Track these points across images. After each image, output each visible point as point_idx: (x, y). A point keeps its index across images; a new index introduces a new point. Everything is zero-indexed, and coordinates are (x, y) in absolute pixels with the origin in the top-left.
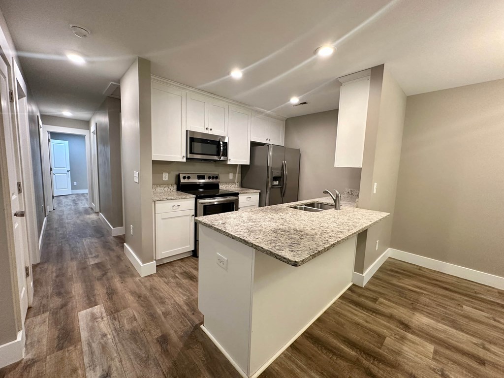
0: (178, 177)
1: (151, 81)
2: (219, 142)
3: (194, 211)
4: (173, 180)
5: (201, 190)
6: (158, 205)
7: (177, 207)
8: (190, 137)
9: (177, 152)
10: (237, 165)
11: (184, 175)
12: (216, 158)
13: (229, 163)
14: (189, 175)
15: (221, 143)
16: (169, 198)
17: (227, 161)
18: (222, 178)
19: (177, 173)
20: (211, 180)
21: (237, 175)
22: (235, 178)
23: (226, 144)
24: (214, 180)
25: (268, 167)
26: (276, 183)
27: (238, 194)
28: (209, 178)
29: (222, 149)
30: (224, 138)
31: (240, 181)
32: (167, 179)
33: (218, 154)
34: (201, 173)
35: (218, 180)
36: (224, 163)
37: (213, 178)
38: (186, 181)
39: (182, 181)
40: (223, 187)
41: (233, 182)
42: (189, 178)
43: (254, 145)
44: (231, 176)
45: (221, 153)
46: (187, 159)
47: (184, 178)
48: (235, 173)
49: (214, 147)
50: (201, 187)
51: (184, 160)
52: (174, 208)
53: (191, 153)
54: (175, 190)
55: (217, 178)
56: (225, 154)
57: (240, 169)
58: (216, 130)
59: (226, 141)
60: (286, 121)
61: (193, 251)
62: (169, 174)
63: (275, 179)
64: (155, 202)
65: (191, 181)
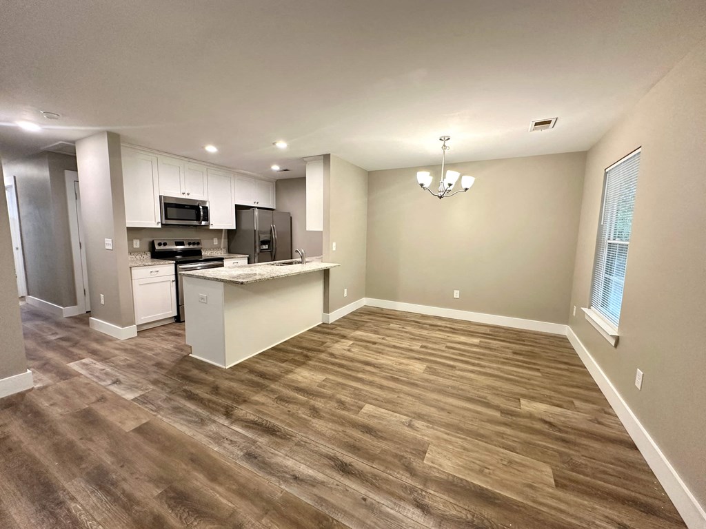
0: (152, 244)
1: (122, 148)
2: (199, 206)
3: (174, 276)
4: (146, 247)
5: (178, 257)
6: (134, 271)
7: (156, 273)
8: (165, 203)
9: (151, 218)
10: (222, 230)
11: (160, 241)
12: (196, 223)
13: (211, 227)
14: (165, 241)
15: (201, 207)
16: (147, 264)
17: (208, 226)
18: (205, 243)
19: (151, 240)
20: (191, 247)
21: (223, 240)
22: (221, 243)
23: (206, 209)
24: (196, 246)
25: (255, 231)
26: (266, 247)
27: (223, 259)
28: (189, 244)
29: (202, 213)
30: (204, 202)
31: (227, 246)
32: (138, 246)
33: (198, 219)
34: (179, 239)
35: (200, 246)
36: (206, 228)
37: (194, 244)
38: (162, 247)
39: (157, 247)
40: (206, 254)
41: (218, 248)
42: (165, 244)
43: (239, 208)
44: (216, 242)
45: (202, 218)
46: (162, 224)
47: (160, 244)
48: (220, 239)
49: (193, 212)
50: (179, 254)
51: (160, 226)
52: (152, 273)
53: (166, 218)
54: (150, 258)
55: (198, 244)
56: (206, 218)
57: (226, 234)
58: (195, 194)
59: (207, 205)
60: (276, 182)
61: (175, 317)
62: (140, 240)
63: (263, 243)
64: (131, 268)
65: (167, 247)
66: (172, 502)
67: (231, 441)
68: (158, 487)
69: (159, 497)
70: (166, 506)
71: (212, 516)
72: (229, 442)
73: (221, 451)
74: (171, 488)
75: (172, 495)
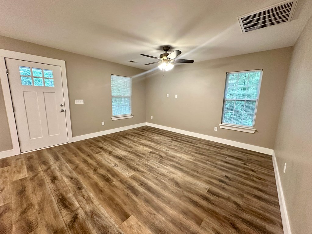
66: (109, 179)
67: (83, 197)
68: (114, 184)
69: (113, 181)
70: (111, 178)
71: (100, 175)
72: (85, 197)
73: (89, 193)
74: (110, 183)
75: (109, 181)
